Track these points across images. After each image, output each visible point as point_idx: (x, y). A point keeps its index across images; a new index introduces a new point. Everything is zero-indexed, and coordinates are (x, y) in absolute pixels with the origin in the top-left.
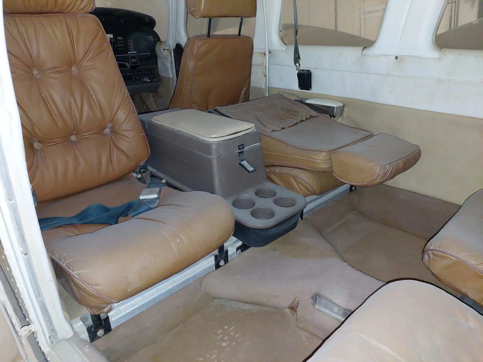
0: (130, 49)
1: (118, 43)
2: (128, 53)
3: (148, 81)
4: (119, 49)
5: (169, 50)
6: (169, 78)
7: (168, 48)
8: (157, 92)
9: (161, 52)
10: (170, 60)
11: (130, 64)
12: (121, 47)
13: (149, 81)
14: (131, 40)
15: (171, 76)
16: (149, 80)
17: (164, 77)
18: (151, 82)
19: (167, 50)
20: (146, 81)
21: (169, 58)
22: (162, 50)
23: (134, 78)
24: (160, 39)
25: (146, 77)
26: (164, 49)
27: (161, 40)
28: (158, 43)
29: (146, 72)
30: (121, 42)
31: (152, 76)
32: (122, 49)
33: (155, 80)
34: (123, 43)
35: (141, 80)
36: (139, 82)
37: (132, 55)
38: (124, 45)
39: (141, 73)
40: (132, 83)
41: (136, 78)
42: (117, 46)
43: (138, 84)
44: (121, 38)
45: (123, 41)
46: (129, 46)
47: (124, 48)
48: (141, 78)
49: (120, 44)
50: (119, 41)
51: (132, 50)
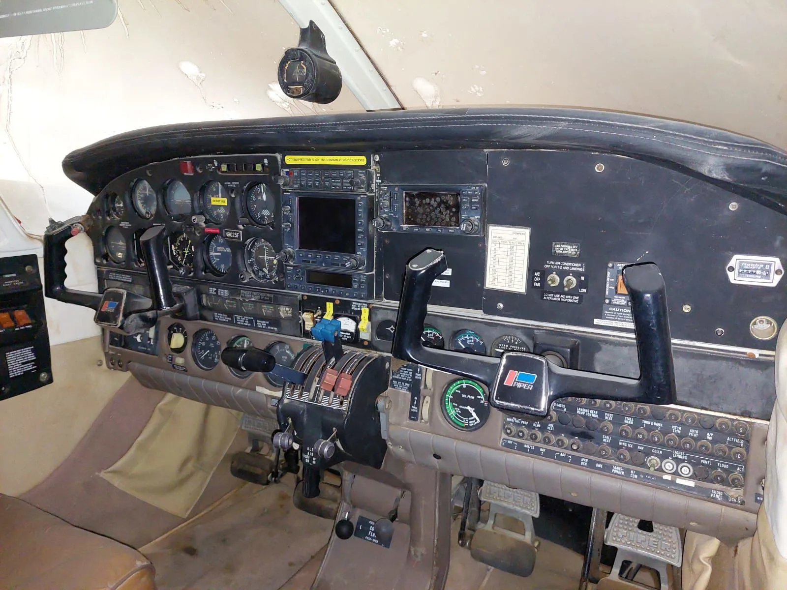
0: (613, 305)
1: (550, 271)
2: (596, 321)
3: (679, 481)
4: (550, 297)
12: (563, 290)
13: (691, 483)
14: (621, 266)
20: (667, 477)
23: (607, 439)
25: (678, 454)
29: (694, 433)
30: (566, 266)
31: (722, 468)
32: (568, 299)
33: (733, 492)
34: (577, 275)
35: (643, 465)
36: (625, 470)
37: (614, 336)
38: (581, 285)
39: (657, 427)
40: (582, 460)
41: (620, 444)
42: (543, 280)
43: (613, 473)
44: (570, 249)
45: (580, 265)
46: (607, 289)
47: (581, 296)
48: (648, 453)
49: (562, 274)
50: (559, 263)
51: (619, 312)
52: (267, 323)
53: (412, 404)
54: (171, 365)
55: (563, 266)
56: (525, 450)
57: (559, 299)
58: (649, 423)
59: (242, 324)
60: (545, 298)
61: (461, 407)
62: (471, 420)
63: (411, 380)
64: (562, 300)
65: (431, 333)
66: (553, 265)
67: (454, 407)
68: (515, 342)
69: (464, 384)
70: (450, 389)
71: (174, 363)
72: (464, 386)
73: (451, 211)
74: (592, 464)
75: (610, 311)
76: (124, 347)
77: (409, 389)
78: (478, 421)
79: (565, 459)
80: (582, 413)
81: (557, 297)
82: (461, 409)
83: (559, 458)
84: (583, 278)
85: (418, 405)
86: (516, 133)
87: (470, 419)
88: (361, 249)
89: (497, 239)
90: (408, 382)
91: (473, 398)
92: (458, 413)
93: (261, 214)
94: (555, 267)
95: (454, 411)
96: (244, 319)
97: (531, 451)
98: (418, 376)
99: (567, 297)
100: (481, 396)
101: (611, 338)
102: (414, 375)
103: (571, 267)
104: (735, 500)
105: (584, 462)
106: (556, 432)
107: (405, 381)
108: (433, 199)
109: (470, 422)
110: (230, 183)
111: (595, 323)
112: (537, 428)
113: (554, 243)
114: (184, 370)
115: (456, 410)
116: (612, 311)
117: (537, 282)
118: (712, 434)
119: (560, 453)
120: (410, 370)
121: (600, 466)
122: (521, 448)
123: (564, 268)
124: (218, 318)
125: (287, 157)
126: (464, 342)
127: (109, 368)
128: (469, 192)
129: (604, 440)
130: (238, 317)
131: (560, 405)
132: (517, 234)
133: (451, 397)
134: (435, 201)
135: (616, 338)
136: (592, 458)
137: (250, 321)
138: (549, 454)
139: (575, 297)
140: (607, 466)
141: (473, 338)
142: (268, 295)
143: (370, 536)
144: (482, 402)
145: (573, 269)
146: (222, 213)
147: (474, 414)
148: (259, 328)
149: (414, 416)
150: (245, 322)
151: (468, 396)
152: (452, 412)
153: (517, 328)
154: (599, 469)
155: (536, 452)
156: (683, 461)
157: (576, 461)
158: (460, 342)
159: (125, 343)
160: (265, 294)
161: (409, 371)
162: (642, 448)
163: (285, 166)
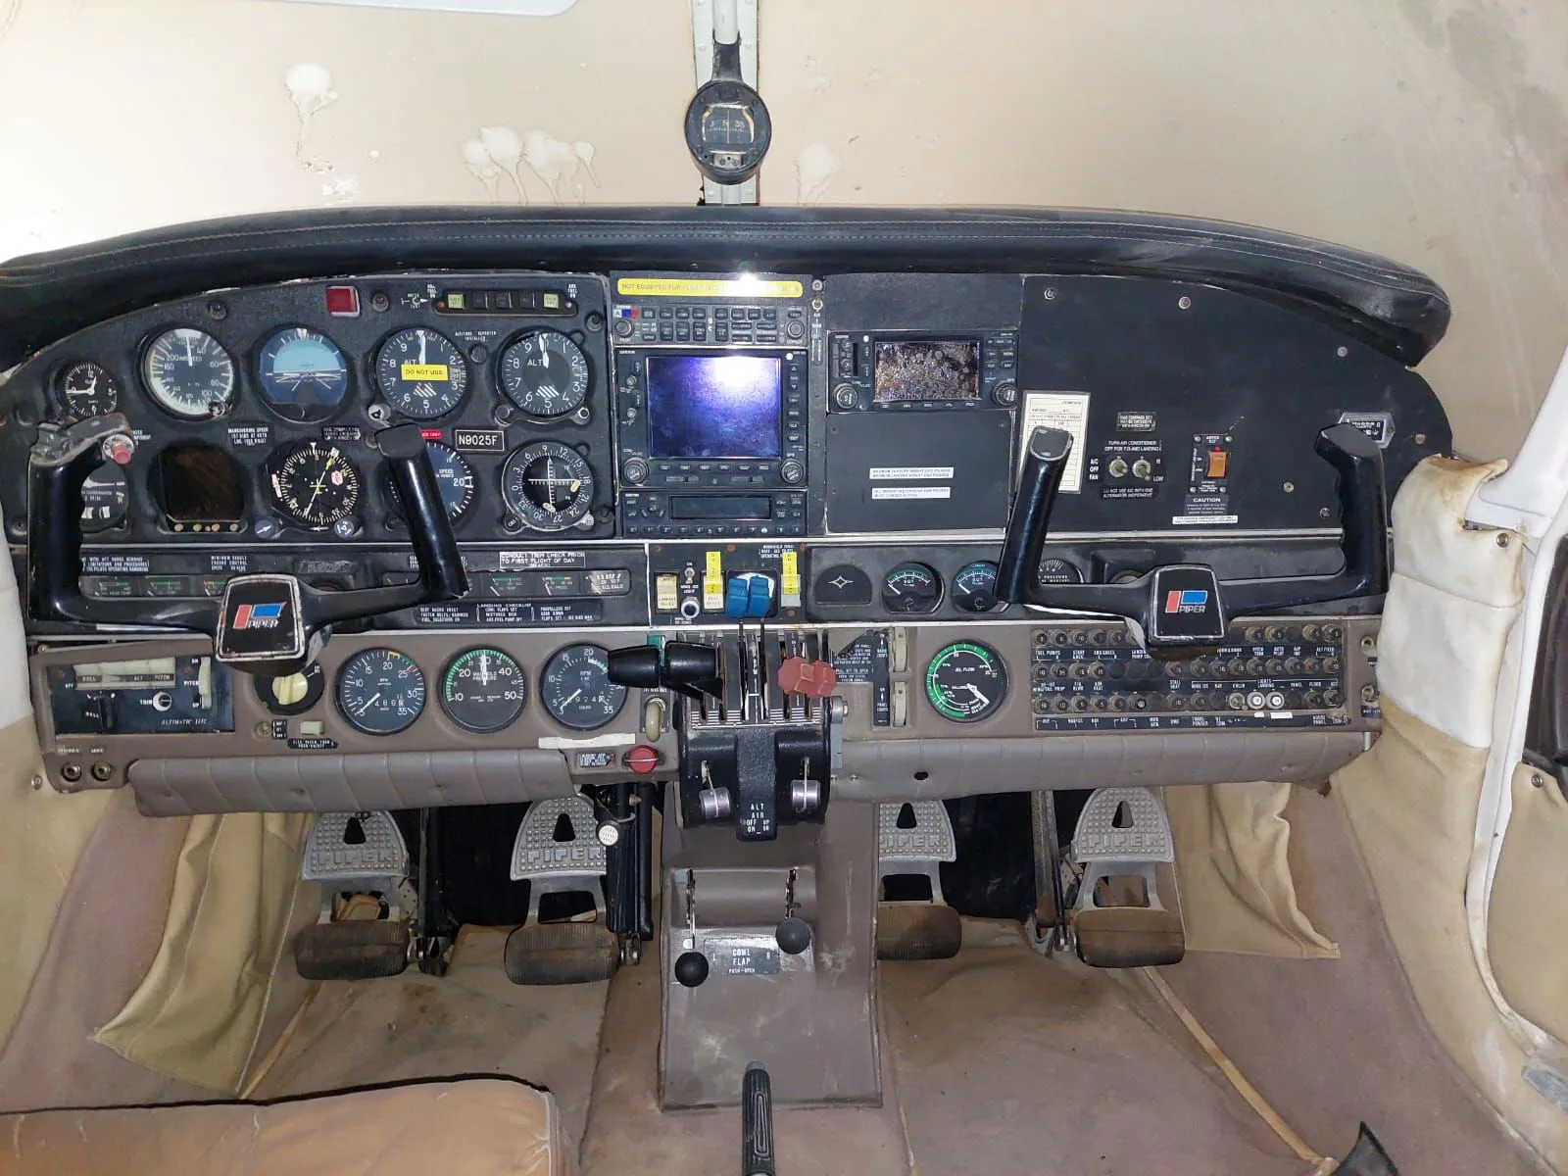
0: (1199, 494)
1: (1113, 455)
2: (1176, 520)
3: (1274, 716)
4: (1114, 494)
5: (1515, 544)
6: (1452, 747)
7: (1508, 521)
8: (1325, 790)
9: (1438, 542)
10: (1499, 620)
11: (1146, 630)
12: (1129, 481)
13: (1288, 715)
14: (1212, 439)
15: (1477, 737)
16: (1285, 708)
17: (1414, 721)
18: (1302, 723)
19: (1492, 538)
20: (1259, 715)
21: (1504, 599)
22: (1449, 525)
23: (1175, 685)
24: (1449, 435)
25: (1264, 683)
26: (1470, 526)
27: (1457, 443)
28: (1424, 463)
29: (1279, 651)
30: (1135, 446)
31: (1314, 688)
32: (1137, 493)
33: (1336, 713)
34: (1150, 457)
35: (1225, 706)
36: (1207, 718)
37: (1197, 537)
38: (1155, 472)
39: (1235, 653)
40: (1151, 720)
41: (1193, 686)
42: (1103, 469)
43: (1195, 726)
44: (1140, 421)
45: (1155, 443)
46: (1193, 473)
47: (1155, 486)
48: (1229, 690)
49: (1130, 457)
50: (1125, 442)
51: (1206, 502)
52: (567, 608)
53: (877, 699)
54: (285, 742)
55: (1131, 446)
56: (1072, 727)
57: (1125, 495)
58: (1226, 650)
59: (501, 620)
60: (1105, 496)
61: (953, 688)
62: (974, 704)
63: (869, 662)
64: (1130, 495)
65: (909, 578)
66: (1117, 446)
67: (943, 690)
68: (1051, 569)
69: (956, 651)
70: (932, 664)
71: (290, 737)
72: (956, 654)
73: (961, 372)
74: (1165, 723)
75: (1195, 503)
76: (114, 731)
77: (868, 678)
78: (986, 701)
79: (1128, 725)
80: (1138, 656)
81: (1123, 493)
82: (954, 691)
83: (1121, 726)
84: (1158, 461)
85: (888, 700)
86: (1138, 250)
87: (971, 703)
88: (795, 447)
89: (1038, 413)
90: (865, 666)
91: (972, 669)
92: (952, 699)
93: (535, 397)
94: (1121, 448)
95: (944, 698)
96: (504, 609)
97: (1080, 727)
98: (881, 653)
99: (1136, 490)
100: (984, 664)
101: (1194, 540)
102: (874, 653)
103: (1143, 446)
104: (1340, 721)
105: (1154, 721)
106: (1107, 691)
107: (859, 667)
108: (930, 354)
109: (972, 708)
110: (470, 334)
111: (1174, 523)
112: (1079, 691)
113: (1119, 414)
114: (327, 746)
115: (946, 695)
116: (1197, 503)
117: (1094, 473)
118: (1299, 648)
119: (1120, 718)
120: (866, 646)
121: (1176, 721)
122: (1064, 725)
123: (1134, 449)
124: (431, 619)
125: (621, 282)
126: (967, 584)
127: (60, 789)
128: (999, 342)
129: (1173, 687)
130: (490, 608)
131: (1107, 653)
132: (1070, 403)
133: (935, 676)
134: (933, 356)
135: (1200, 540)
136: (1162, 714)
137: (520, 612)
138: (1106, 724)
139: (1147, 490)
140: (1185, 720)
141: (982, 573)
142: (570, 554)
143: (736, 967)
144: (987, 673)
145: (1145, 449)
146: (425, 398)
147: (979, 695)
148: (546, 622)
149: (884, 718)
150: (507, 616)
151: (965, 669)
152: (940, 700)
153: (1067, 546)
154: (1175, 726)
155: (1086, 725)
156: (1269, 690)
157: (1144, 723)
158: (960, 585)
159: (115, 719)
160: (563, 553)
161: (864, 649)
162: (1220, 686)
163: (619, 299)
